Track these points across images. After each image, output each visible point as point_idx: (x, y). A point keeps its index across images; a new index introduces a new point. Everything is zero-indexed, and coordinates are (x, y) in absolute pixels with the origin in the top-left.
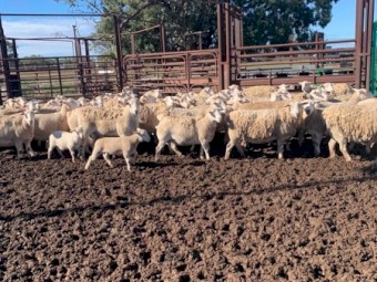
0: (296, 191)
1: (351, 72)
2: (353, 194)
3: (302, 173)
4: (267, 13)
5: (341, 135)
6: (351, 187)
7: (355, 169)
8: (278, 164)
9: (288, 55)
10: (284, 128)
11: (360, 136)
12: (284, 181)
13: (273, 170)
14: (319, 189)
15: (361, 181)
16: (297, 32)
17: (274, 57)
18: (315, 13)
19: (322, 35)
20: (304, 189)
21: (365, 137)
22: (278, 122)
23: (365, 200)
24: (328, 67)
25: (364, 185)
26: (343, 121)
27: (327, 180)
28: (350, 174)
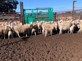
0: (7, 46)
1: (21, 19)
2: (19, 44)
3: (9, 41)
4: (3, 5)
5: (18, 32)
6: (19, 43)
7: (21, 39)
8: (4, 40)
9: (8, 15)
10: (4, 32)
11: (22, 32)
12: (5, 44)
13: (3, 42)
14: (12, 44)
15: (21, 41)
16: (10, 10)
17: (5, 15)
18: (13, 6)
19: (15, 11)
20: (9, 45)
21: (23, 32)
22: (3, 31)
23: (22, 45)
24: (17, 18)
25: (22, 42)
26: (19, 29)
27: (14, 42)
28: (19, 40)
